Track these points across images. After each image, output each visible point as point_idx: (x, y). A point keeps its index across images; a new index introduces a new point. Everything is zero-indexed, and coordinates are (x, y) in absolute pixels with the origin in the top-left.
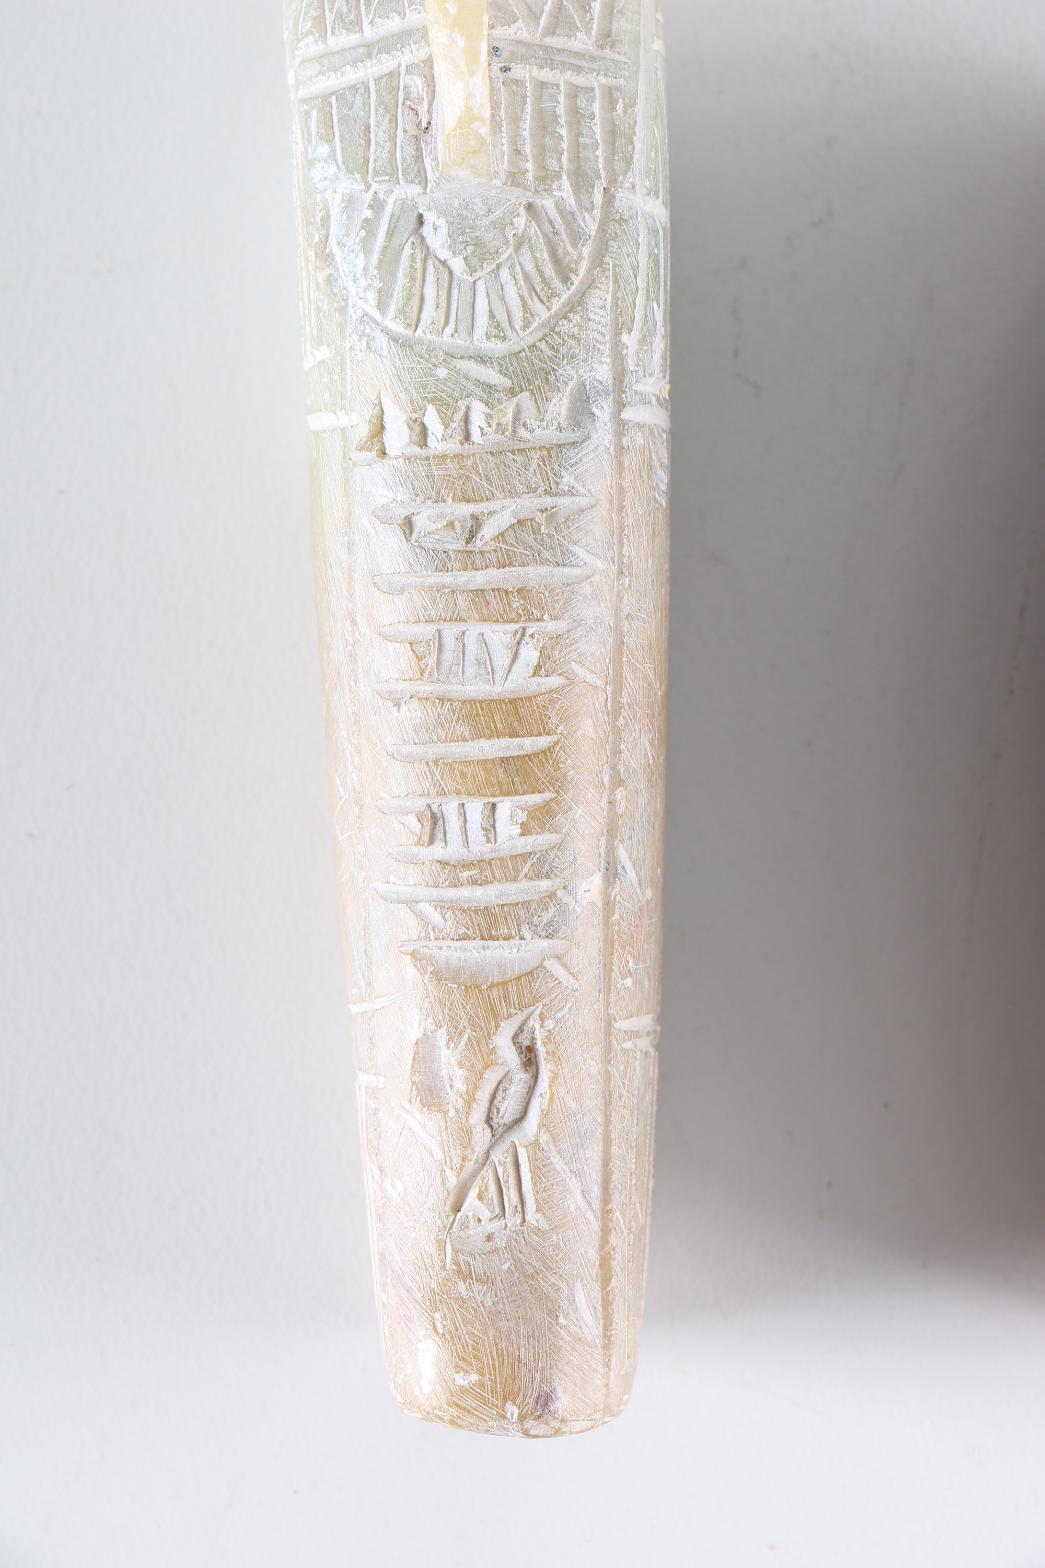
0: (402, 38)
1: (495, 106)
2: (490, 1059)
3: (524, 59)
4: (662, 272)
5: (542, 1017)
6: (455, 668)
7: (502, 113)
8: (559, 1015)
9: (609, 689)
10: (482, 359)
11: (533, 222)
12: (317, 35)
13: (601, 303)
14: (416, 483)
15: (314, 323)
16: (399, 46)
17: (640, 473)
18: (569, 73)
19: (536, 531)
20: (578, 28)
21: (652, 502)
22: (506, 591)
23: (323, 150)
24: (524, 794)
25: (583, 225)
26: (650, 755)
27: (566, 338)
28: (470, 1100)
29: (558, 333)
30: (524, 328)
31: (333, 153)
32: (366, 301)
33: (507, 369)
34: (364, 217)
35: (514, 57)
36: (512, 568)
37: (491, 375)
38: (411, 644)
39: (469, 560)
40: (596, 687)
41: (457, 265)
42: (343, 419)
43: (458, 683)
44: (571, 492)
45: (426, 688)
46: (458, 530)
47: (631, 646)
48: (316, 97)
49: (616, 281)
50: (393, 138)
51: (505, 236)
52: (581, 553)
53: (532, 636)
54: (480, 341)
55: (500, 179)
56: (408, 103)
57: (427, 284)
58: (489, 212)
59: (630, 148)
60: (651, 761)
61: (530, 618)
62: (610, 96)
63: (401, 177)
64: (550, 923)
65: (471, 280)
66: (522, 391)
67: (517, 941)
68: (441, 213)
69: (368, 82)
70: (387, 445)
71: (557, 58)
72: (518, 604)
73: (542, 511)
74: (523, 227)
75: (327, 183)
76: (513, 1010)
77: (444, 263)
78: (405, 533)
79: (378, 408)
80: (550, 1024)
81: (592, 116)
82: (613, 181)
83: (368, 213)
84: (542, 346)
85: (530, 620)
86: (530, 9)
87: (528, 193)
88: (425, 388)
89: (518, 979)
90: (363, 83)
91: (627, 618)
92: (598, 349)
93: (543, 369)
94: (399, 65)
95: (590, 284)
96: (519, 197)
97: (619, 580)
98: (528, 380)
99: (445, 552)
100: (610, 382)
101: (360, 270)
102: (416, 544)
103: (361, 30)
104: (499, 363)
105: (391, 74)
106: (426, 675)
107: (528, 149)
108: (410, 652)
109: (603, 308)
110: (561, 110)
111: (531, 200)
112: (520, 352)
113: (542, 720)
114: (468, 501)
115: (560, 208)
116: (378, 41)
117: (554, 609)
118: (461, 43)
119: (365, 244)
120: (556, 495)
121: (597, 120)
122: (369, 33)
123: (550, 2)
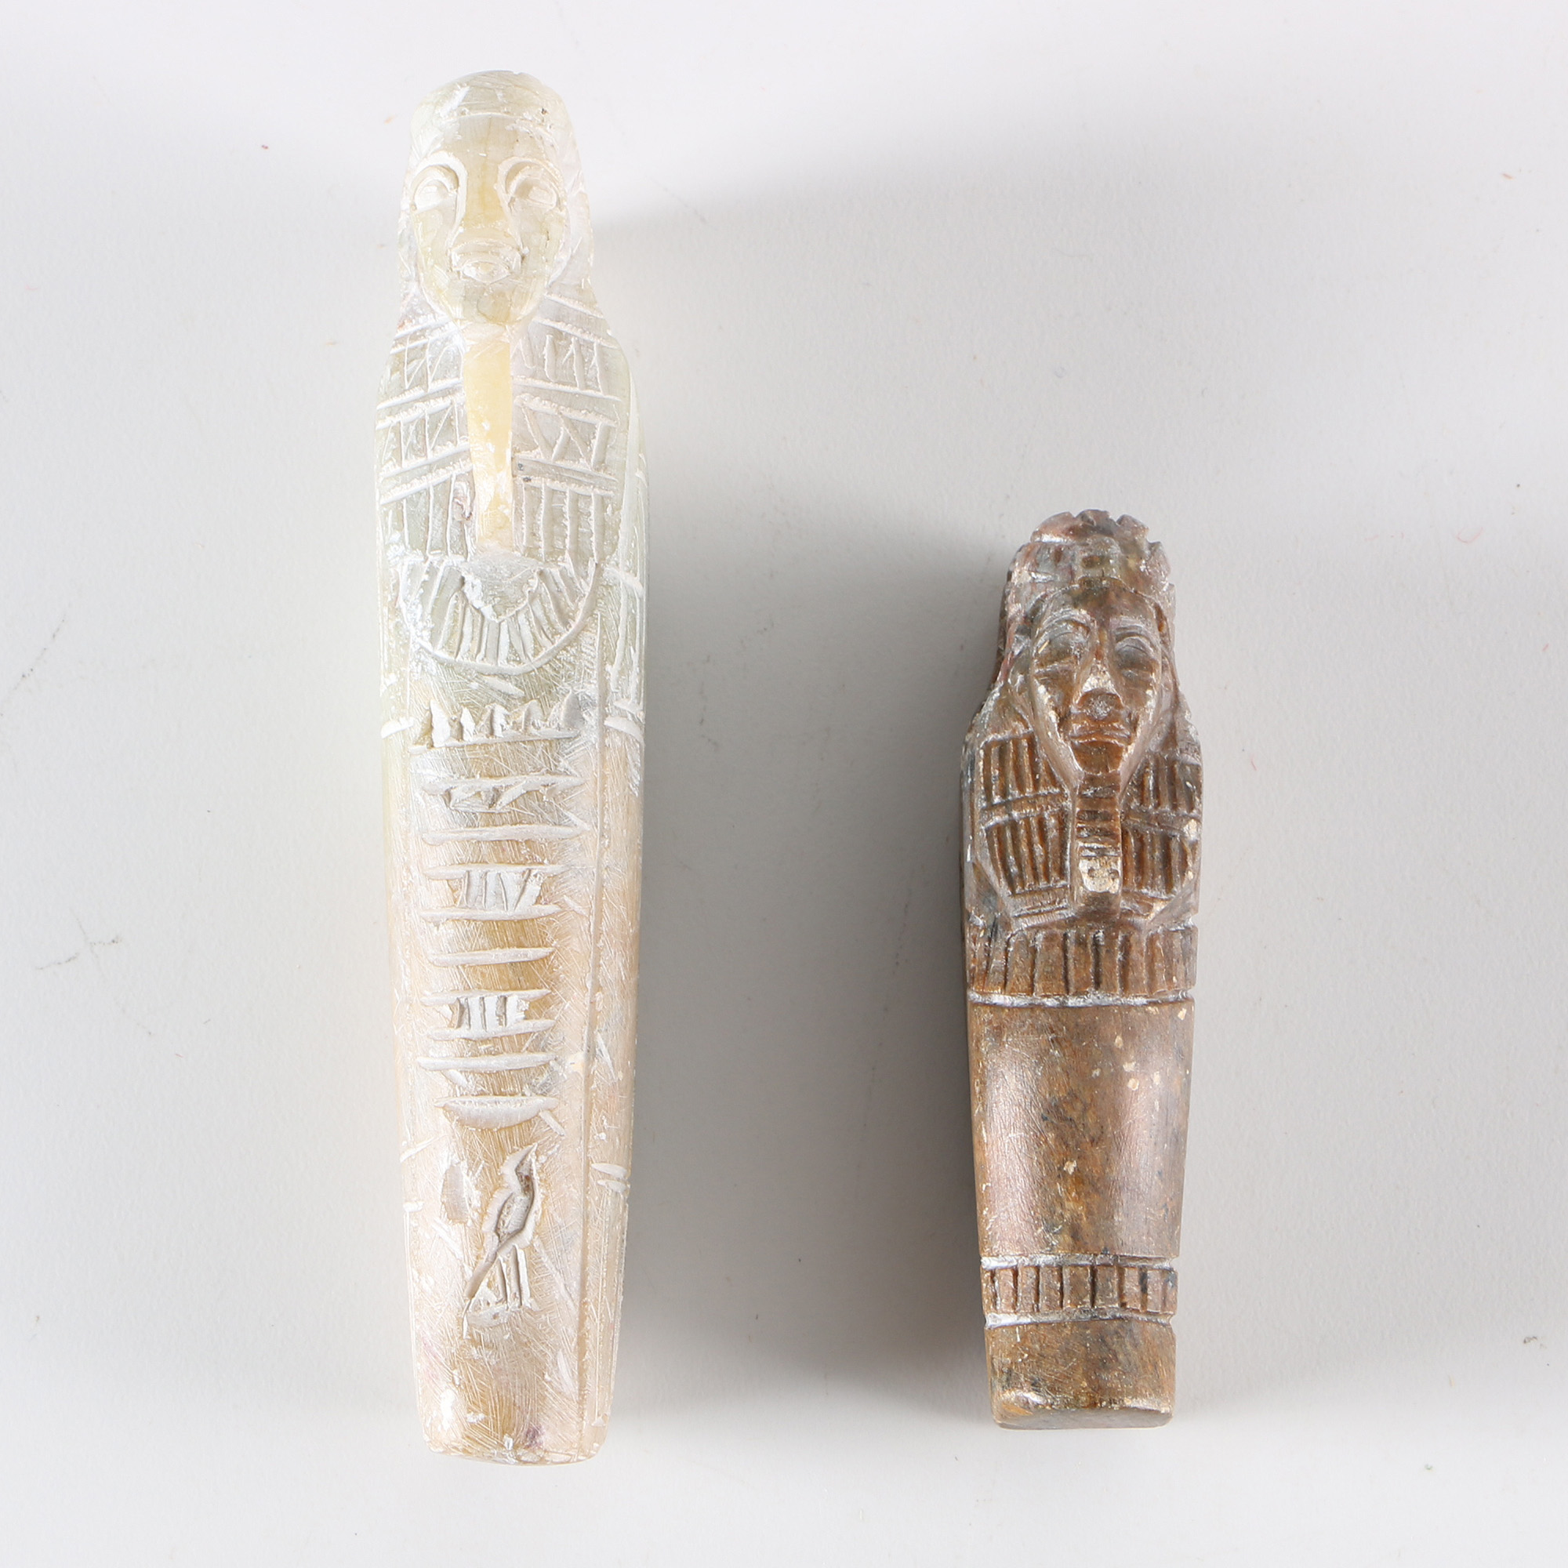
0: (454, 458)
1: (518, 503)
2: (498, 1183)
3: (540, 474)
4: (638, 628)
5: (537, 1154)
6: (479, 898)
7: (523, 508)
8: (550, 1152)
9: (592, 919)
10: (503, 676)
11: (544, 584)
12: (395, 461)
13: (591, 642)
14: (453, 764)
15: (386, 659)
16: (451, 463)
17: (618, 765)
18: (573, 485)
19: (539, 799)
20: (581, 456)
21: (627, 788)
22: (517, 842)
23: (396, 536)
24: (527, 989)
25: (579, 587)
26: (622, 973)
27: (565, 664)
28: (483, 1214)
29: (559, 660)
30: (534, 655)
31: (402, 538)
32: (422, 637)
33: (521, 683)
34: (422, 580)
35: (534, 472)
36: (522, 826)
37: (510, 688)
38: (448, 880)
39: (491, 819)
40: (582, 916)
41: (488, 611)
42: (405, 723)
43: (481, 909)
44: (566, 773)
45: (460, 913)
46: (484, 798)
47: (609, 890)
48: (392, 502)
49: (602, 627)
50: (445, 524)
51: (522, 592)
52: (572, 817)
53: (535, 876)
54: (503, 664)
55: (520, 552)
56: (456, 500)
57: (465, 624)
58: (512, 574)
59: (616, 537)
60: (624, 978)
61: (534, 862)
62: (603, 502)
63: (449, 549)
64: (544, 1085)
65: (497, 621)
66: (532, 699)
67: (519, 1097)
68: (477, 575)
69: (429, 489)
70: (434, 741)
71: (565, 474)
72: (525, 851)
73: (545, 786)
74: (536, 586)
75: (397, 559)
76: (515, 1147)
77: (478, 610)
78: (445, 801)
79: (428, 712)
80: (543, 1159)
81: (589, 514)
82: (602, 558)
83: (426, 577)
84: (547, 668)
86: (546, 441)
87: (540, 563)
88: (462, 696)
89: (520, 1124)
90: (425, 489)
91: (606, 869)
92: (588, 673)
93: (547, 684)
94: (451, 476)
95: (584, 628)
96: (534, 565)
97: (600, 840)
98: (536, 692)
99: (473, 813)
100: (597, 698)
101: (418, 617)
102: (453, 808)
103: (426, 455)
104: (516, 679)
105: (445, 482)
106: (458, 903)
107: (541, 533)
108: (447, 886)
109: (593, 645)
110: (566, 509)
111: (542, 568)
112: (531, 672)
113: (541, 936)
114: (491, 777)
115: (563, 575)
116: (438, 461)
117: (552, 856)
118: (492, 450)
119: (423, 598)
120: (554, 774)
121: (592, 517)
122: (431, 456)
123: (561, 437)
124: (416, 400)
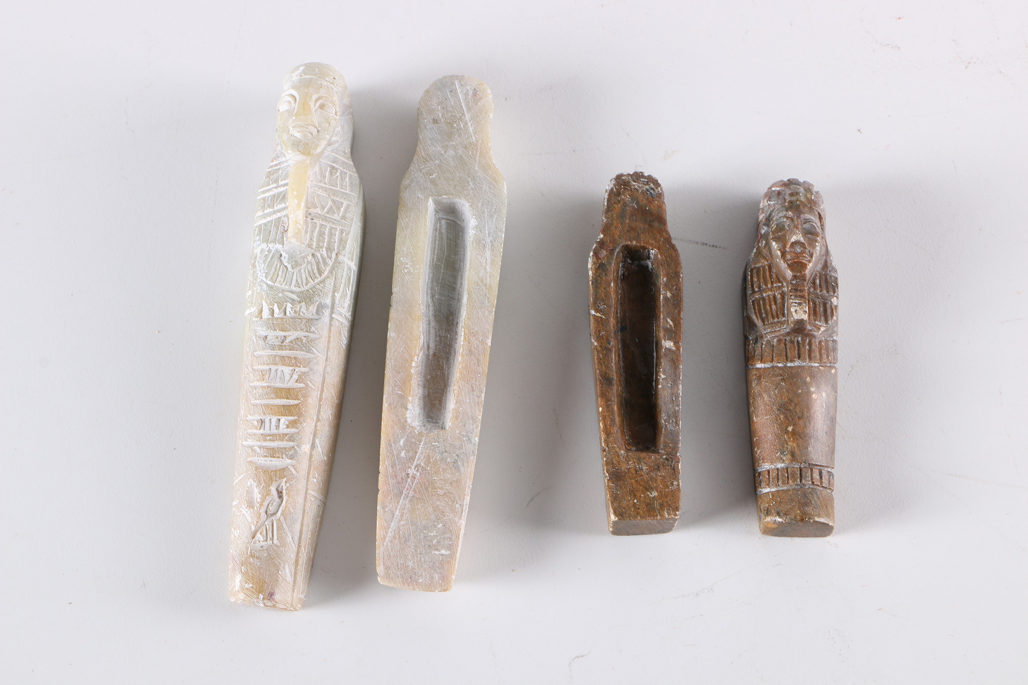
0: (284, 209)
1: (306, 226)
2: (268, 493)
3: (318, 218)
4: (351, 282)
5: (286, 482)
6: (273, 379)
8: (291, 483)
9: (319, 392)
10: (292, 292)
11: (313, 259)
12: (262, 210)
14: (269, 325)
15: (248, 285)
16: (282, 211)
17: (337, 335)
18: (331, 223)
19: (302, 341)
20: (336, 213)
21: (340, 345)
22: (291, 357)
23: (258, 238)
24: (289, 416)
25: (328, 261)
26: (330, 416)
27: (318, 290)
28: (261, 505)
29: (316, 288)
30: (306, 285)
31: (260, 239)
32: (262, 276)
33: (299, 295)
35: (315, 217)
36: (293, 351)
37: (295, 297)
38: (261, 370)
39: (281, 347)
40: (315, 390)
41: (289, 266)
42: (252, 310)
43: (273, 383)
44: (314, 332)
45: (264, 384)
46: (279, 339)
47: (328, 382)
48: (258, 225)
49: (335, 278)
50: (277, 233)
51: (304, 261)
52: (314, 350)
53: (297, 371)
54: (293, 288)
55: (305, 245)
56: (282, 224)
57: (280, 272)
59: (345, 245)
60: (330, 419)
61: (297, 366)
62: (342, 232)
63: (277, 242)
64: (292, 455)
65: (292, 271)
66: (303, 302)
67: (281, 459)
68: (287, 253)
69: (273, 220)
70: (262, 316)
71: (328, 219)
72: (294, 361)
73: (304, 336)
74: (310, 259)
75: (257, 246)
76: (277, 479)
77: (286, 266)
78: (264, 339)
79: (261, 305)
80: (288, 485)
81: (335, 235)
82: (339, 252)
83: (267, 253)
84: (310, 291)
85: (296, 366)
86: (322, 206)
87: (313, 250)
88: (275, 299)
89: (280, 470)
90: (271, 220)
91: (327, 373)
92: (327, 295)
93: (310, 297)
94: (282, 215)
95: (327, 277)
96: (310, 251)
97: (326, 362)
98: (305, 299)
99: (274, 345)
100: (330, 305)
101: (262, 268)
102: (267, 343)
103: (274, 208)
104: (297, 294)
105: (279, 218)
106: (265, 380)
107: (315, 239)
108: (261, 373)
109: (330, 284)
110: (327, 232)
111: (313, 253)
112: (304, 291)
113: (297, 395)
114: (283, 331)
115: (322, 256)
116: (278, 210)
117: (304, 364)
119: (264, 262)
120: (309, 332)
121: (337, 236)
122: (276, 208)
123: (328, 206)
124: (273, 188)
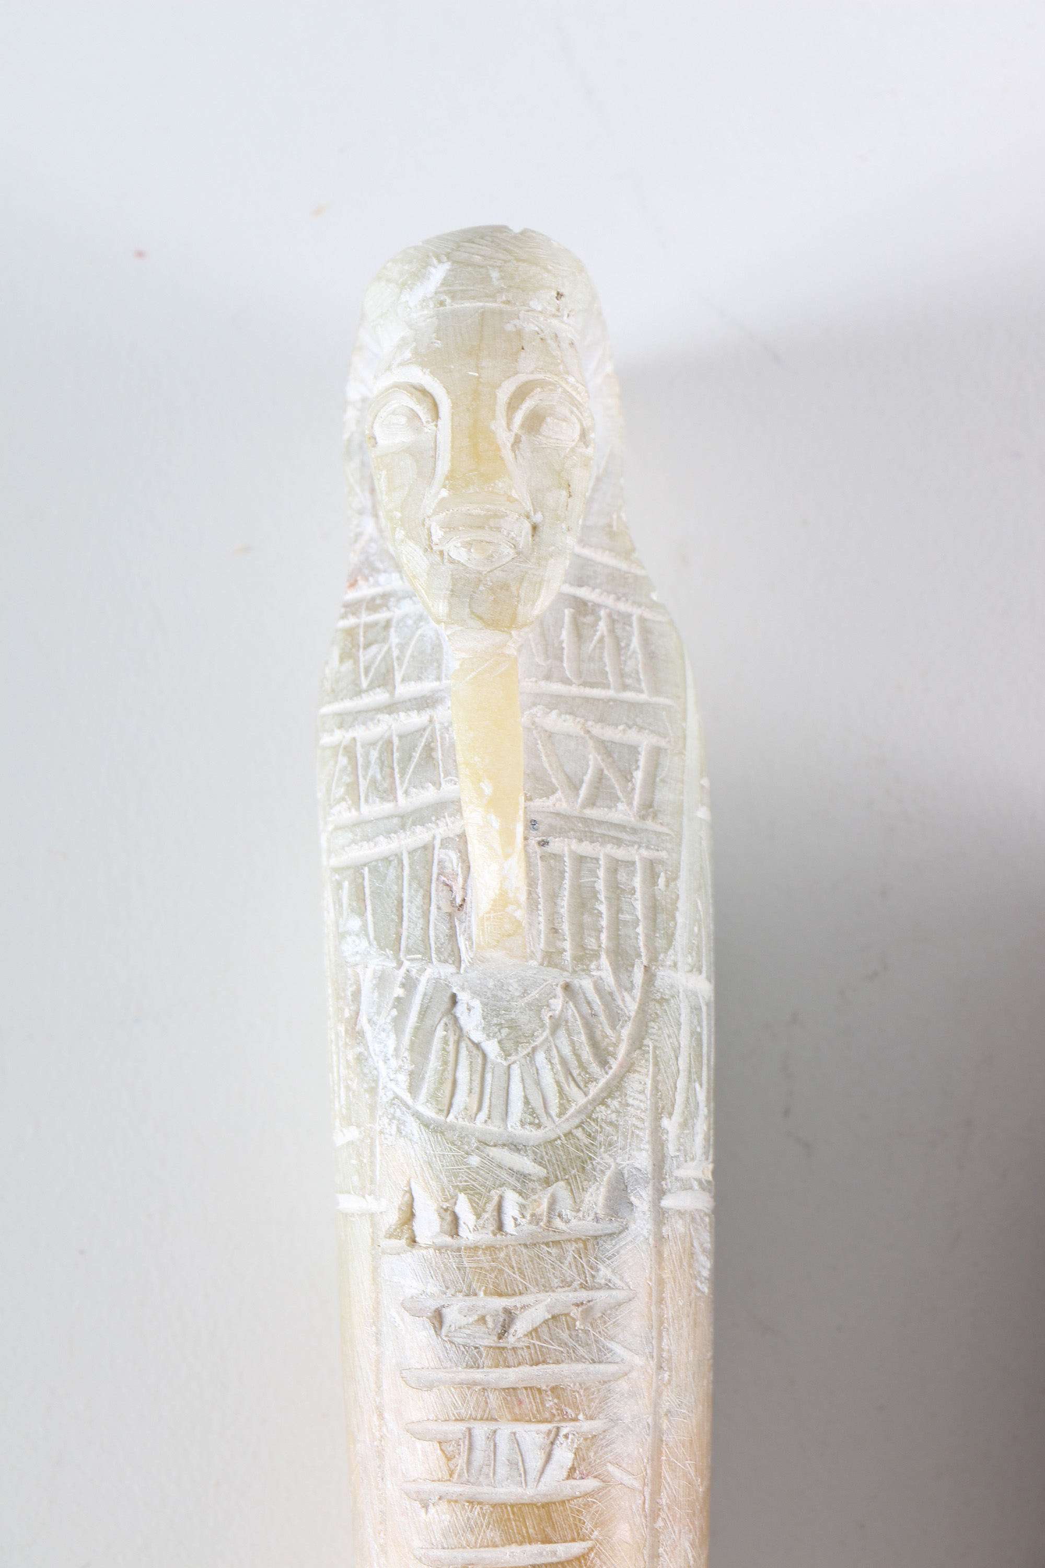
0: (438, 809)
1: (532, 883)
3: (561, 832)
4: (705, 1050)
6: (485, 1469)
7: (540, 890)
9: (647, 1491)
10: (516, 1147)
11: (571, 1004)
12: (350, 802)
13: (640, 1088)
14: (447, 1276)
15: (343, 1099)
16: (433, 818)
17: (681, 1262)
18: (609, 846)
19: (571, 1327)
20: (619, 799)
21: (694, 1291)
22: (539, 1390)
23: (355, 923)
25: (622, 1006)
26: (690, 1556)
27: (604, 1125)
29: (596, 1120)
30: (560, 1115)
31: (364, 928)
32: (397, 1082)
33: (542, 1158)
34: (396, 996)
35: (555, 831)
36: (545, 1366)
37: (525, 1164)
38: (440, 1443)
39: (501, 1357)
40: (633, 1489)
41: (492, 1048)
42: (371, 1204)
43: (489, 1485)
44: (608, 1286)
45: (455, 1489)
46: (490, 1324)
47: (670, 1444)
48: (348, 868)
49: (656, 1064)
50: (426, 914)
51: (540, 1018)
52: (618, 1348)
53: (566, 1436)
54: (514, 1127)
55: (536, 960)
56: (443, 878)
57: (460, 1067)
58: (525, 993)
59: (672, 924)
60: (692, 1562)
61: (565, 1418)
62: (652, 870)
63: (434, 955)
65: (505, 1064)
66: (557, 1180)
68: (475, 994)
69: (402, 854)
70: (417, 1233)
71: (597, 830)
72: (551, 1403)
73: (577, 1305)
74: (559, 1008)
75: (358, 958)
77: (477, 1046)
78: (435, 1327)
79: (408, 1195)
81: (633, 891)
82: (653, 959)
83: (400, 992)
84: (579, 1133)
85: (564, 1420)
86: (569, 779)
87: (565, 974)
88: (456, 1176)
90: (396, 855)
91: (666, 1415)
92: (638, 1136)
93: (579, 1157)
94: (434, 838)
95: (629, 1068)
96: (556, 978)
97: (658, 1374)
98: (564, 1169)
99: (476, 1348)
100: (650, 1169)
101: (391, 1050)
102: (446, 1339)
103: (395, 799)
104: (534, 1152)
105: (425, 847)
106: (456, 1476)
107: (566, 927)
108: (439, 1452)
109: (642, 1092)
110: (601, 885)
111: (568, 980)
112: (556, 1140)
113: (576, 1525)
114: (500, 1295)
115: (598, 989)
116: (413, 812)
117: (589, 1408)
118: (496, 824)
119: (398, 1024)
120: (592, 1288)
121: (638, 895)
122: (404, 803)
123: (590, 771)
124: (379, 710)
